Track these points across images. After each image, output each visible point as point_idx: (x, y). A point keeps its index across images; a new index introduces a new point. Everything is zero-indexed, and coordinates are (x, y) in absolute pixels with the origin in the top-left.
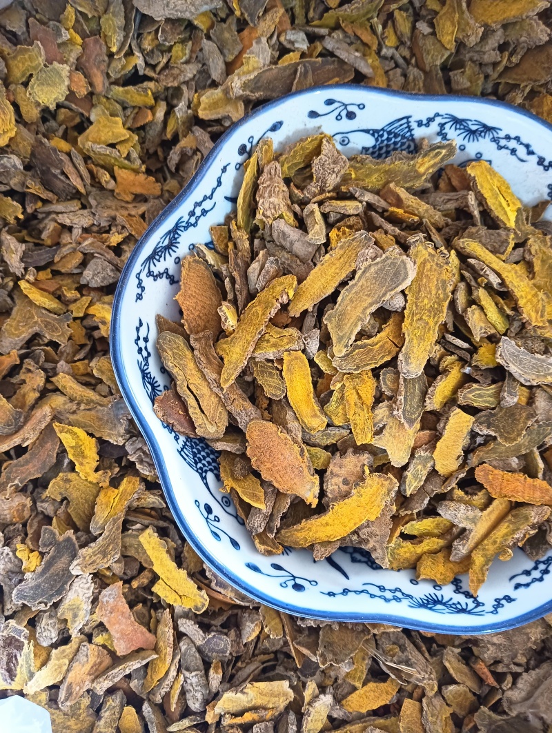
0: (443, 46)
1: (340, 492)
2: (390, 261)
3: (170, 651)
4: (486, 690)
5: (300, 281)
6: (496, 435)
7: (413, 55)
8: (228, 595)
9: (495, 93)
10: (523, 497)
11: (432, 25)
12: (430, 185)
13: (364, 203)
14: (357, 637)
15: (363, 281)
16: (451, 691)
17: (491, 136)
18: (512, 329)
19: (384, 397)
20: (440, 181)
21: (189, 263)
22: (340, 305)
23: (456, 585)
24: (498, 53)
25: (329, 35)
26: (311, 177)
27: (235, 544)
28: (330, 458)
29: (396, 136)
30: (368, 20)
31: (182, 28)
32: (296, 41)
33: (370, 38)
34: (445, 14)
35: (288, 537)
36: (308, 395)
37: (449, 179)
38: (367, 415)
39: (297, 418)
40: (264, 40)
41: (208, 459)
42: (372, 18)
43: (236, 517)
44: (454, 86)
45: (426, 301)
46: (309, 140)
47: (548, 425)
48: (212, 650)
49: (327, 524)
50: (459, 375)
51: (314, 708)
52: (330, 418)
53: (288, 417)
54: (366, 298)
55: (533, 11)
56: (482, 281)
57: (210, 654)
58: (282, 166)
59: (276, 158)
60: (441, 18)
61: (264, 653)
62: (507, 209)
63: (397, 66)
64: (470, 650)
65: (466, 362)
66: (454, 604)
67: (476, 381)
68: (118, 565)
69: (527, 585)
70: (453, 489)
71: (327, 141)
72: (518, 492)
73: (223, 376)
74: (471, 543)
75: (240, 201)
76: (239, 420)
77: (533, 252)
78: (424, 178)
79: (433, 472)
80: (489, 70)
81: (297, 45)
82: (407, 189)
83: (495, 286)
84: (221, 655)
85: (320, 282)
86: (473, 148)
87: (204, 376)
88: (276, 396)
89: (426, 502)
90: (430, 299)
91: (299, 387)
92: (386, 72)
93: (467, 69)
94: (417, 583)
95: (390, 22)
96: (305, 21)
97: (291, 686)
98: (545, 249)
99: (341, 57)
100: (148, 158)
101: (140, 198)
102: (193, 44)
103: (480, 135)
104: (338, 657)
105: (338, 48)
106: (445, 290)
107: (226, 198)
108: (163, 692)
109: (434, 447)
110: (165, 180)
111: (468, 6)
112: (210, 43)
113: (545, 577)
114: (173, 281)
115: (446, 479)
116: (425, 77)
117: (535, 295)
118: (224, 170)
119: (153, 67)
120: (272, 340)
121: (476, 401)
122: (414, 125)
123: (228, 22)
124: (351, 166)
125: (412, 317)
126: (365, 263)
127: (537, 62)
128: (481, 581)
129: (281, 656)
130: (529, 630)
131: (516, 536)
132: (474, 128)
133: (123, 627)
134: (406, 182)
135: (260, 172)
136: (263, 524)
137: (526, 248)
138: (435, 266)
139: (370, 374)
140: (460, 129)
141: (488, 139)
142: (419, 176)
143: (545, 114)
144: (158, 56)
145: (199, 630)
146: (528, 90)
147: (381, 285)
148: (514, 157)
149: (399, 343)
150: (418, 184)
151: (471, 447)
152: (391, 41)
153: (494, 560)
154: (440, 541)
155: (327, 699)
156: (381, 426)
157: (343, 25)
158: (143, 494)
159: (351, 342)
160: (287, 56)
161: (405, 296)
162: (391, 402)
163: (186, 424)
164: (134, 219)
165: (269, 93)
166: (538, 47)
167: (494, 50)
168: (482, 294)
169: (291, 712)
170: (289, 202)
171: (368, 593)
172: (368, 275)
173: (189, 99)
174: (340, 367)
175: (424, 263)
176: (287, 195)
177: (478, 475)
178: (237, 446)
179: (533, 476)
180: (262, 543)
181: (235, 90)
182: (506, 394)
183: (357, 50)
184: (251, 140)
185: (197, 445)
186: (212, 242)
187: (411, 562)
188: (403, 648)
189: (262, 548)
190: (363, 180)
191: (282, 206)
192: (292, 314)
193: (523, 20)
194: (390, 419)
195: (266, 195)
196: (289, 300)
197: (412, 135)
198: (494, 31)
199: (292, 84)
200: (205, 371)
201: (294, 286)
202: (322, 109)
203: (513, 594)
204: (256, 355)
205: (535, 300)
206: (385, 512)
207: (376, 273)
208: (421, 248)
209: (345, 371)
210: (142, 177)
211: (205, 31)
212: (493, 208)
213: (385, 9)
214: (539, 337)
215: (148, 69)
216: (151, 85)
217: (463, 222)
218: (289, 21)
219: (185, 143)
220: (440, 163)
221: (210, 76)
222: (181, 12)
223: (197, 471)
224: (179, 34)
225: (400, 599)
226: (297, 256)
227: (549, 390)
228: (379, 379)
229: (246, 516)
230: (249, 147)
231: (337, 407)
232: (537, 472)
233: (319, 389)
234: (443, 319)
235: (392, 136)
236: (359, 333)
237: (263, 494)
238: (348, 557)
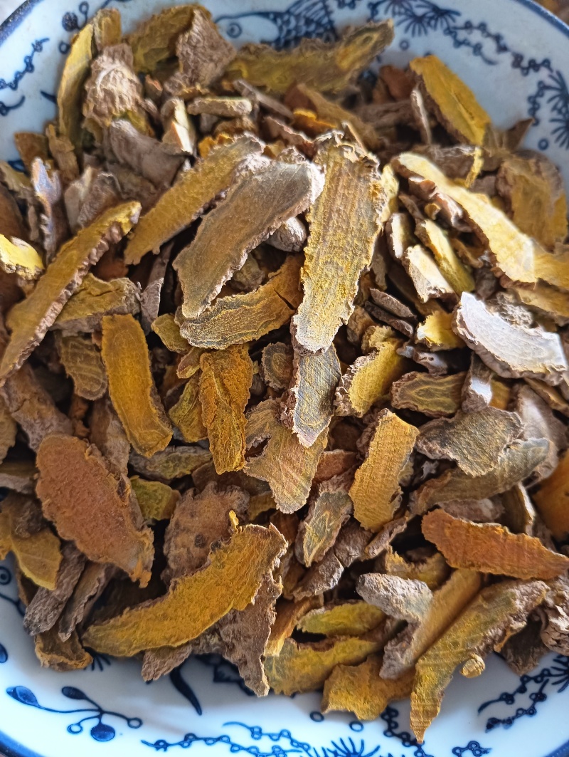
1: (189, 560)
5: (144, 211)
6: (457, 458)
10: (502, 567)
12: (357, 89)
13: (257, 106)
15: (238, 200)
17: (445, 25)
18: (480, 292)
19: (270, 392)
20: (375, 90)
22: (200, 239)
23: (389, 721)
28: (176, 499)
29: (308, 22)
35: (101, 639)
36: (143, 392)
37: (387, 88)
38: (235, 422)
39: (123, 432)
43: (17, 604)
45: (340, 234)
46: (173, 11)
49: (165, 617)
50: (396, 360)
52: (179, 430)
53: (109, 430)
54: (241, 225)
56: (433, 209)
58: (134, 50)
59: (126, 40)
62: (472, 123)
65: (406, 338)
67: (422, 369)
69: (509, 722)
70: (384, 552)
71: (202, 15)
72: (493, 557)
74: (415, 646)
76: (30, 436)
77: (510, 180)
78: (348, 77)
79: (351, 524)
82: (324, 94)
83: (453, 221)
85: (174, 209)
86: (419, 44)
88: (91, 393)
89: (337, 577)
90: (346, 232)
91: (128, 377)
94: (322, 718)
98: (527, 176)
103: (429, 24)
106: (371, 217)
107: (44, 94)
109: (352, 479)
113: (539, 706)
115: (374, 534)
120: (89, 300)
121: (422, 403)
122: (333, 5)
124: (242, 59)
125: (318, 258)
126: (243, 173)
128: (430, 714)
131: (490, 633)
132: (420, 12)
134: (323, 84)
135: (97, 53)
136: (51, 616)
137: (500, 176)
138: (355, 181)
139: (245, 352)
140: (400, 14)
141: (440, 31)
142: (339, 74)
147: (266, 205)
148: (479, 58)
149: (295, 302)
150: (341, 85)
151: (416, 481)
153: (453, 676)
154: (363, 643)
156: (260, 440)
159: (212, 297)
161: (306, 225)
162: (278, 399)
168: (430, 228)
170: (139, 96)
171: (229, 741)
172: (246, 191)
174: (194, 338)
175: (338, 177)
177: (428, 528)
178: (25, 481)
179: (517, 529)
180: (49, 649)
186: (20, 162)
187: (316, 681)
190: (259, 78)
191: (125, 100)
192: (128, 261)
194: (277, 429)
195: (100, 82)
196: (125, 238)
197: (331, 22)
203: (483, 740)
206: (265, 595)
207: (260, 188)
208: (333, 153)
209: (200, 347)
212: (449, 118)
217: (407, 144)
220: (370, 53)
226: (151, 181)
227: (539, 388)
228: (260, 363)
229: (29, 602)
230: (81, 18)
231: (190, 411)
232: (524, 523)
233: (166, 383)
234: (367, 263)
235: (302, 22)
236: (228, 283)
237: (57, 563)
238: (208, 674)
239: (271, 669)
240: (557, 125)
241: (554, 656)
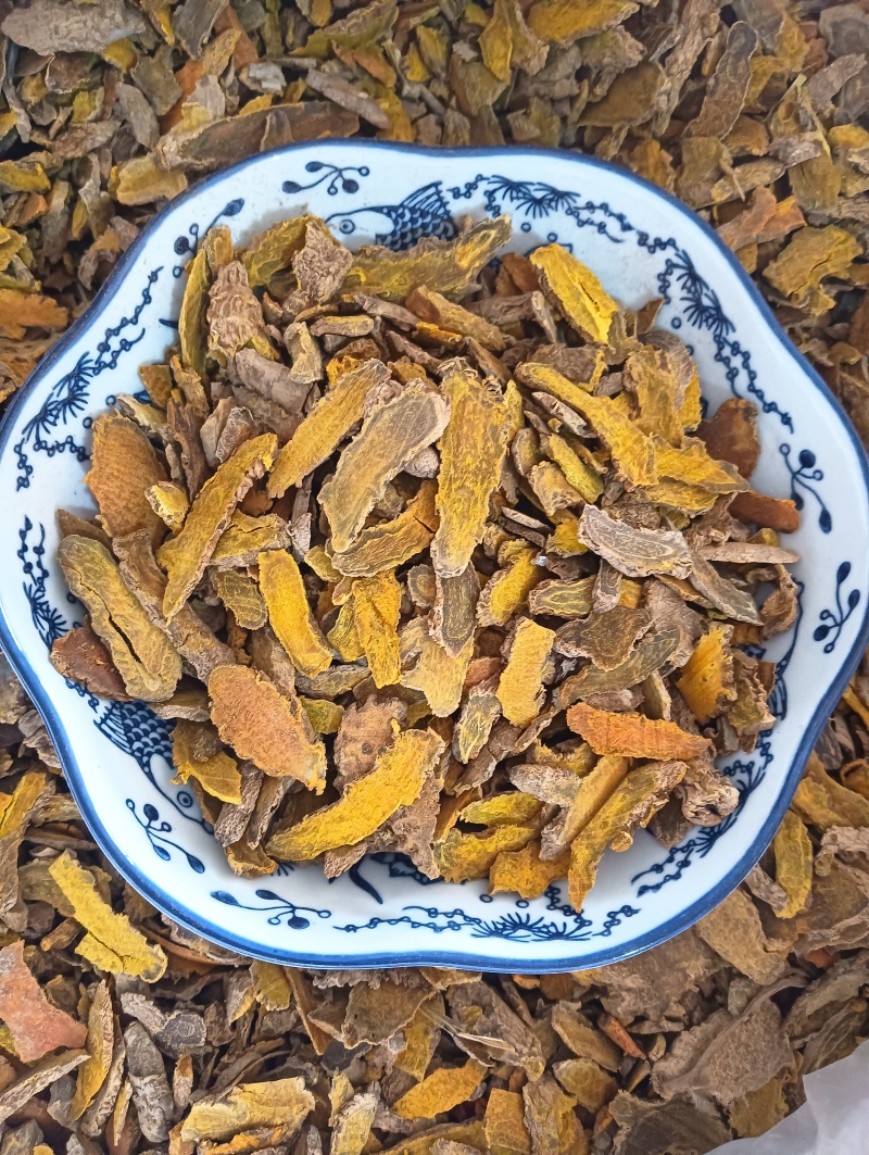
0: (494, 76)
1: (359, 766)
2: (411, 402)
3: (108, 1046)
4: (628, 1065)
5: (282, 443)
6: (590, 655)
7: (452, 93)
8: (200, 949)
9: (580, 143)
10: (643, 750)
11: (476, 47)
12: (478, 286)
13: (378, 318)
14: (411, 998)
15: (372, 435)
16: (568, 1071)
17: (566, 206)
18: (608, 495)
19: (417, 610)
20: (498, 280)
21: (106, 425)
22: (340, 474)
23: (552, 898)
24: (574, 82)
25: (318, 68)
26: (295, 284)
27: (196, 864)
28: (342, 714)
29: (424, 214)
30: (379, 42)
31: (88, 68)
32: (265, 79)
33: (382, 70)
34: (493, 29)
35: (284, 846)
36: (302, 619)
37: (510, 276)
38: (389, 640)
39: (287, 656)
40: (213, 79)
41: (153, 735)
42: (384, 39)
43: (202, 823)
44: (517, 136)
45: (469, 459)
46: (285, 225)
47: (670, 636)
48: (178, 1040)
49: (341, 819)
50: (531, 570)
51: (346, 1117)
52: (338, 651)
53: (273, 656)
54: (378, 459)
55: (616, 18)
56: (554, 423)
57: (175, 1046)
58: (248, 268)
59: (238, 258)
60: (488, 36)
61: (267, 1039)
62: (595, 315)
63: (430, 110)
64: (598, 1004)
65: (539, 548)
66: (544, 926)
67: (555, 577)
68: (15, 915)
69: (657, 887)
70: (533, 745)
71: (314, 226)
72: (633, 742)
73: (168, 599)
74: (569, 828)
75: (182, 324)
76: (197, 667)
77: (635, 377)
78: (468, 275)
79: (502, 722)
80: (566, 108)
81: (265, 85)
82: (446, 295)
83: (576, 431)
84: (192, 1046)
85: (312, 442)
86: (542, 226)
87: (137, 602)
88: (254, 624)
89: (492, 768)
90: (475, 457)
91: (286, 607)
92: (414, 122)
93: (533, 109)
94: (491, 900)
95: (412, 45)
96: (282, 49)
97: (308, 1086)
98: (652, 371)
99: (334, 99)
100: (52, 272)
101: (34, 333)
102: (106, 92)
103: (549, 206)
104: (377, 1032)
105: (329, 86)
106: (497, 441)
107: (162, 321)
108: (101, 1115)
109: (498, 682)
110: (78, 301)
111: (526, 14)
112: (129, 87)
113: (684, 871)
114: (83, 455)
115: (523, 730)
116: (472, 125)
117: (639, 440)
118: (153, 277)
119: (45, 129)
120: (241, 537)
121: (557, 607)
122: (448, 196)
123: (157, 55)
124: (359, 264)
125: (450, 484)
126: (375, 406)
127: (631, 93)
128: (585, 887)
129: (295, 1041)
130: (685, 964)
131: (636, 811)
132: (539, 195)
133: (28, 1013)
134: (443, 284)
135: (212, 278)
136: (239, 827)
137: (625, 371)
138: (480, 406)
139: (392, 577)
140: (518, 198)
141: (561, 211)
142: (461, 273)
143: (651, 170)
144: (50, 112)
145: (155, 1009)
146: (623, 134)
147: (399, 439)
148: (604, 236)
149: (433, 526)
150: (464, 285)
151: (557, 679)
152: (416, 73)
153: (606, 853)
154: (522, 829)
155: (367, 1101)
156: (413, 655)
157: (338, 52)
158: (51, 800)
159: (358, 529)
160: (251, 103)
161: (438, 453)
162: (425, 617)
163: (109, 681)
164: (25, 364)
165: (224, 159)
166: (629, 70)
167: (568, 77)
168: (555, 444)
169: (313, 1128)
170: (261, 322)
171: (409, 920)
172: (379, 424)
173: (102, 176)
174: (345, 568)
175: (463, 402)
176: (260, 312)
177: (572, 721)
178: (197, 710)
179: (654, 715)
180: (241, 858)
181: (169, 156)
182: (599, 591)
183: (365, 90)
184: (194, 230)
185: (131, 713)
186: (144, 393)
187: (482, 868)
188: (487, 1009)
189: (238, 866)
190: (378, 284)
191: (248, 328)
192: (272, 494)
193: (604, 32)
194: (427, 644)
195: (221, 312)
196: (267, 473)
197: (447, 212)
198: (564, 51)
199: (259, 143)
200: (138, 593)
201: (272, 450)
202: (305, 178)
203: (634, 903)
204: (217, 561)
205: (637, 448)
206: (428, 790)
207: (392, 421)
208: (457, 379)
209: (352, 575)
210: (35, 300)
211: (124, 71)
212: (572, 315)
213: (402, 25)
214: (650, 504)
215: (36, 133)
216: (41, 156)
217: (534, 339)
218: (255, 51)
219: (103, 243)
220: (490, 251)
221: (134, 140)
222: (80, 42)
223: (132, 754)
224: (81, 77)
225: (459, 926)
226: (280, 406)
227: (669, 583)
228: (406, 584)
229: (216, 820)
230: (192, 241)
231: (347, 633)
232: (661, 711)
233: (320, 608)
234: (495, 486)
235: (417, 215)
236: (371, 514)
237: (239, 781)
238: (385, 870)
239: (439, 857)
240: (688, 304)
241: (699, 829)
